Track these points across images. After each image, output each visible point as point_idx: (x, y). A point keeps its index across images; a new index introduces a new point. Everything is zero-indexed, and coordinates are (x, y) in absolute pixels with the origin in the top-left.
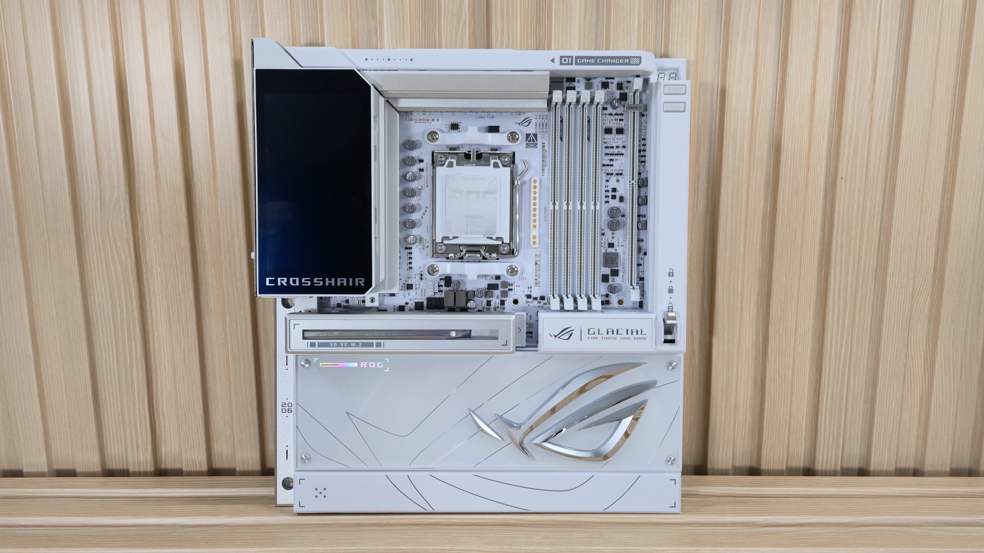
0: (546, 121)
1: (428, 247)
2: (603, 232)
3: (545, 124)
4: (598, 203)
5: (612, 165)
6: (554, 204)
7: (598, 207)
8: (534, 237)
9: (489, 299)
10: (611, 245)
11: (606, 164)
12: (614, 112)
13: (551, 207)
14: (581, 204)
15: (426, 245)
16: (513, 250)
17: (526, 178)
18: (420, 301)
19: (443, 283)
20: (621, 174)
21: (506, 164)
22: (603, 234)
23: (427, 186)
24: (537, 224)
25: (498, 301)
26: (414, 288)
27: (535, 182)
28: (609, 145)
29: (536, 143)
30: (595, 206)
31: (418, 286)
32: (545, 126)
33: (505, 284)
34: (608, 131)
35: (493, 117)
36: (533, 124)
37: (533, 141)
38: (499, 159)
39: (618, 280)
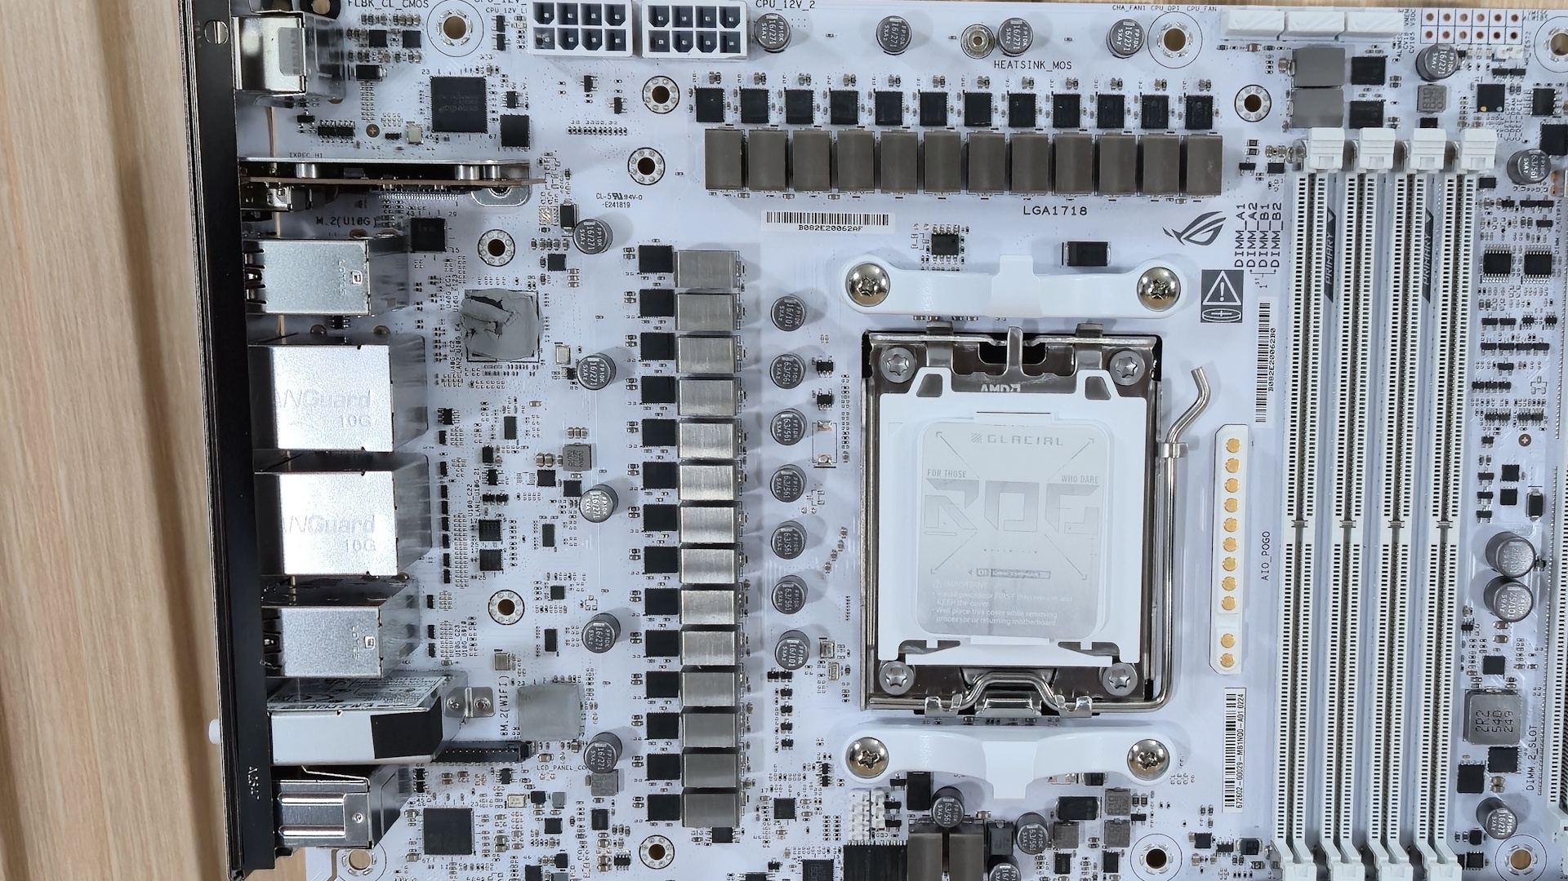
0: (1276, 225)
1: (848, 670)
2: (1468, 618)
3: (1270, 235)
4: (1455, 522)
5: (1506, 386)
6: (1299, 525)
7: (1453, 537)
8: (1227, 641)
9: (1062, 851)
10: (1494, 665)
11: (1485, 380)
12: (1518, 195)
13: (1289, 536)
14: (1396, 526)
15: (843, 663)
16: (1151, 683)
17: (1201, 428)
18: (820, 857)
19: (900, 795)
20: (1537, 417)
21: (1126, 382)
22: (1467, 627)
23: (846, 457)
24: (1237, 595)
25: (1096, 856)
26: (799, 811)
27: (1233, 445)
28: (1498, 315)
29: (1238, 303)
30: (1444, 530)
31: (812, 808)
32: (1270, 244)
33: (1122, 799)
34: (1496, 263)
35: (1084, 210)
36: (1227, 237)
37: (1229, 297)
38: (1107, 367)
39: (1514, 783)
